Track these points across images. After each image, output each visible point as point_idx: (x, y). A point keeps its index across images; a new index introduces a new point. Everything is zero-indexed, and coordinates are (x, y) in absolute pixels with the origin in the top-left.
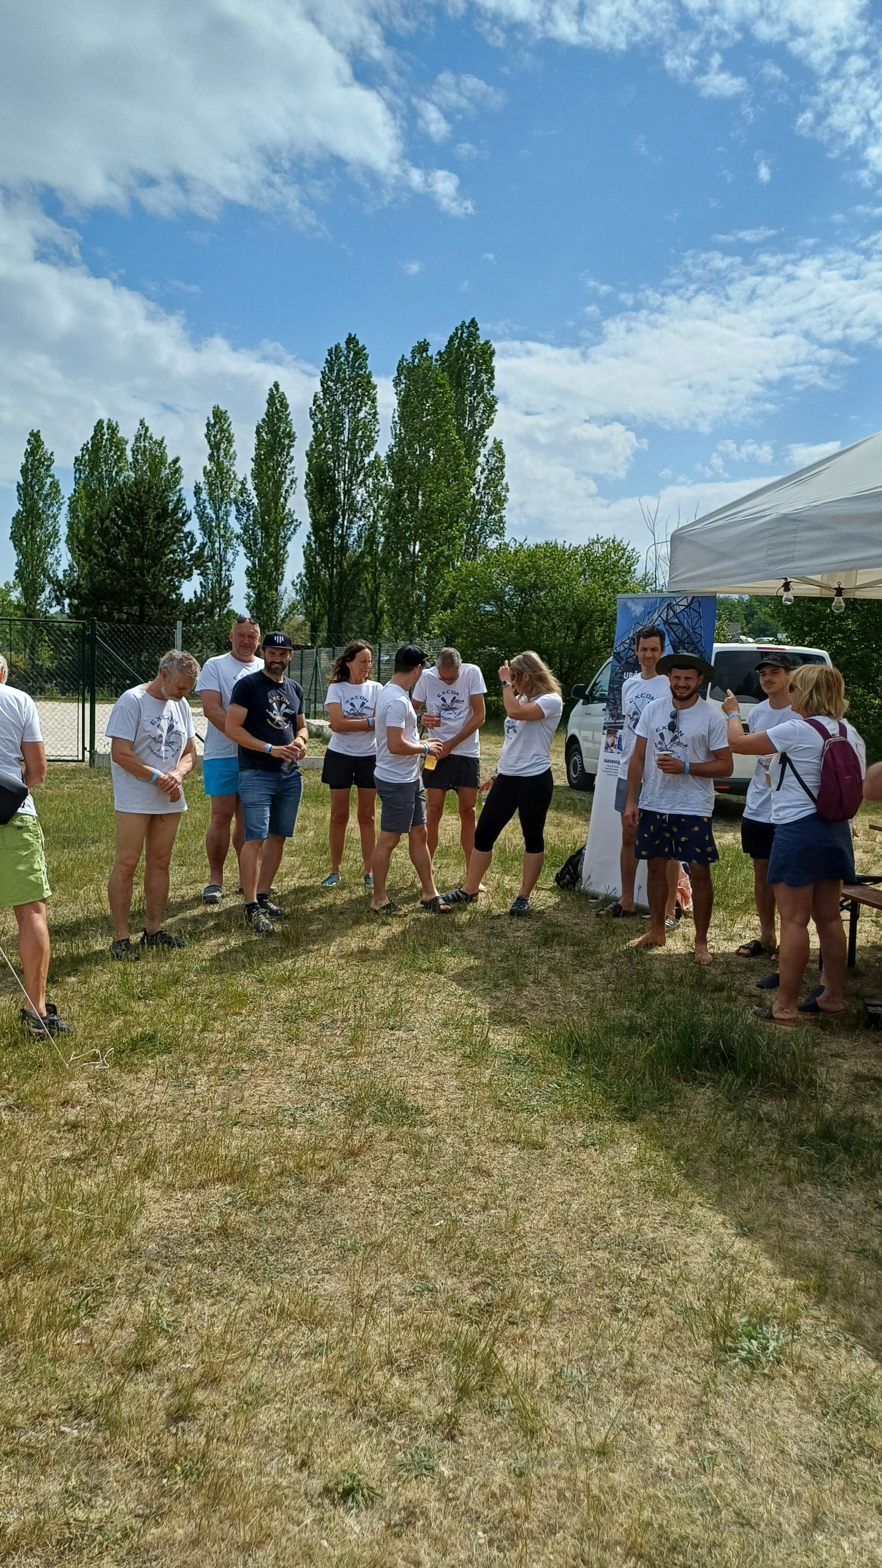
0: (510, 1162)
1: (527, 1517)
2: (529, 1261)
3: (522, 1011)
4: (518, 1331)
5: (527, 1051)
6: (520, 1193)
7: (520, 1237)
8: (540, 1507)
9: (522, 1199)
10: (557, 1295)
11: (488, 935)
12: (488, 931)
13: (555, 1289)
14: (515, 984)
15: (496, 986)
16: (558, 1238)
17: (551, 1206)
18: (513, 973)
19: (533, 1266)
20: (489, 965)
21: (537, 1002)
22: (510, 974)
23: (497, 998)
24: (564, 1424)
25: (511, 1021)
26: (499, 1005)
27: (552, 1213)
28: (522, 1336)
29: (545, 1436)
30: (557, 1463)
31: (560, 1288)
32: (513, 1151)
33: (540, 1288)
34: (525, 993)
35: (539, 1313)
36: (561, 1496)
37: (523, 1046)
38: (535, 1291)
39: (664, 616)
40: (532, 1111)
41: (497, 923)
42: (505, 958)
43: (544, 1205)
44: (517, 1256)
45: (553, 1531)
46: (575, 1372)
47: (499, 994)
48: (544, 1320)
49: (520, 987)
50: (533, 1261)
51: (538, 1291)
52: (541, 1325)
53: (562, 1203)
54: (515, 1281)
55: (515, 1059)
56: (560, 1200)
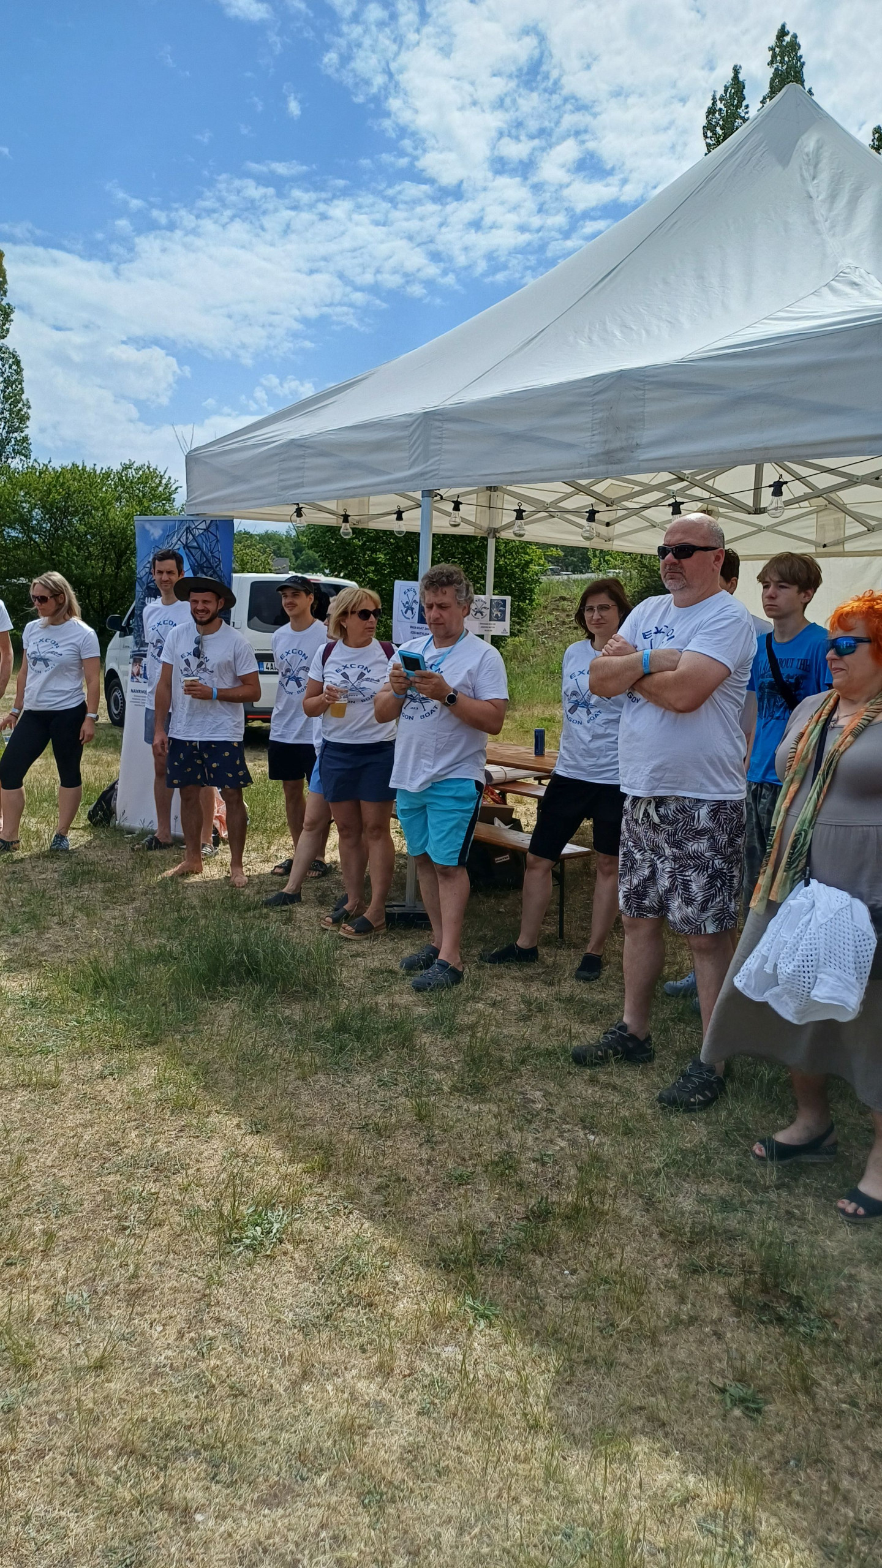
0: (18, 1107)
1: (13, 1450)
2: (32, 1200)
3: (43, 954)
4: (15, 1271)
5: (45, 994)
6: (27, 1135)
7: (24, 1179)
8: (28, 1436)
9: (29, 1140)
10: (61, 1226)
11: (7, 881)
12: (8, 877)
13: (60, 1222)
14: (37, 928)
15: (15, 932)
16: (67, 1171)
17: (61, 1141)
18: (34, 917)
19: (37, 1204)
20: (7, 911)
21: (61, 943)
22: (32, 919)
23: (15, 944)
24: (61, 1350)
25: (29, 966)
26: (17, 951)
27: (60, 1151)
28: (20, 1275)
29: (38, 1367)
30: (51, 1389)
31: (65, 1220)
32: (22, 1095)
33: (43, 1224)
34: (48, 936)
35: (41, 1248)
36: (53, 1419)
37: (40, 989)
38: (37, 1229)
39: (183, 539)
40: (45, 1052)
41: (18, 867)
42: (26, 902)
43: (53, 1143)
44: (19, 1198)
45: (41, 1454)
46: (76, 1297)
47: (17, 940)
48: (46, 1254)
49: (42, 930)
50: (38, 1199)
51: (41, 1227)
52: (42, 1260)
53: (73, 1137)
54: (16, 1222)
55: (32, 1003)
56: (72, 1134)
